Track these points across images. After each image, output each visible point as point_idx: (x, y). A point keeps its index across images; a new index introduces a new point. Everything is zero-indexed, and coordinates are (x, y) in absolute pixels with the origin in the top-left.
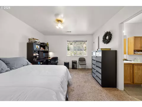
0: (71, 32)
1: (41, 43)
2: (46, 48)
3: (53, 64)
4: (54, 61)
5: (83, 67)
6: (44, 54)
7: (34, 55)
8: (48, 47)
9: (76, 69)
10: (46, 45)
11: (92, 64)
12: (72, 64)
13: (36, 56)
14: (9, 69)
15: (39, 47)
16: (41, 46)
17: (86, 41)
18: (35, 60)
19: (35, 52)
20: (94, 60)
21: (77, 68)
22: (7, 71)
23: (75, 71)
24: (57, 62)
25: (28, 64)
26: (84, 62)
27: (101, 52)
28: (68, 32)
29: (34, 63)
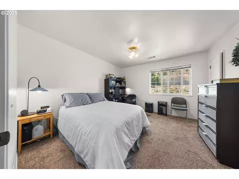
0: (154, 57)
1: (117, 78)
2: (123, 83)
3: (130, 103)
4: (131, 99)
5: (183, 114)
6: (120, 90)
7: (110, 91)
8: (125, 82)
9: (166, 115)
10: (123, 80)
11: (199, 111)
12: (159, 107)
13: (112, 93)
14: (91, 102)
15: (114, 82)
16: (117, 82)
17: (190, 67)
18: (111, 96)
19: (111, 88)
20: (202, 104)
21: (168, 114)
22: (90, 104)
23: (162, 119)
24: (134, 100)
25: (104, 100)
26: (185, 106)
27: (216, 86)
28: (149, 58)
29: (110, 99)
